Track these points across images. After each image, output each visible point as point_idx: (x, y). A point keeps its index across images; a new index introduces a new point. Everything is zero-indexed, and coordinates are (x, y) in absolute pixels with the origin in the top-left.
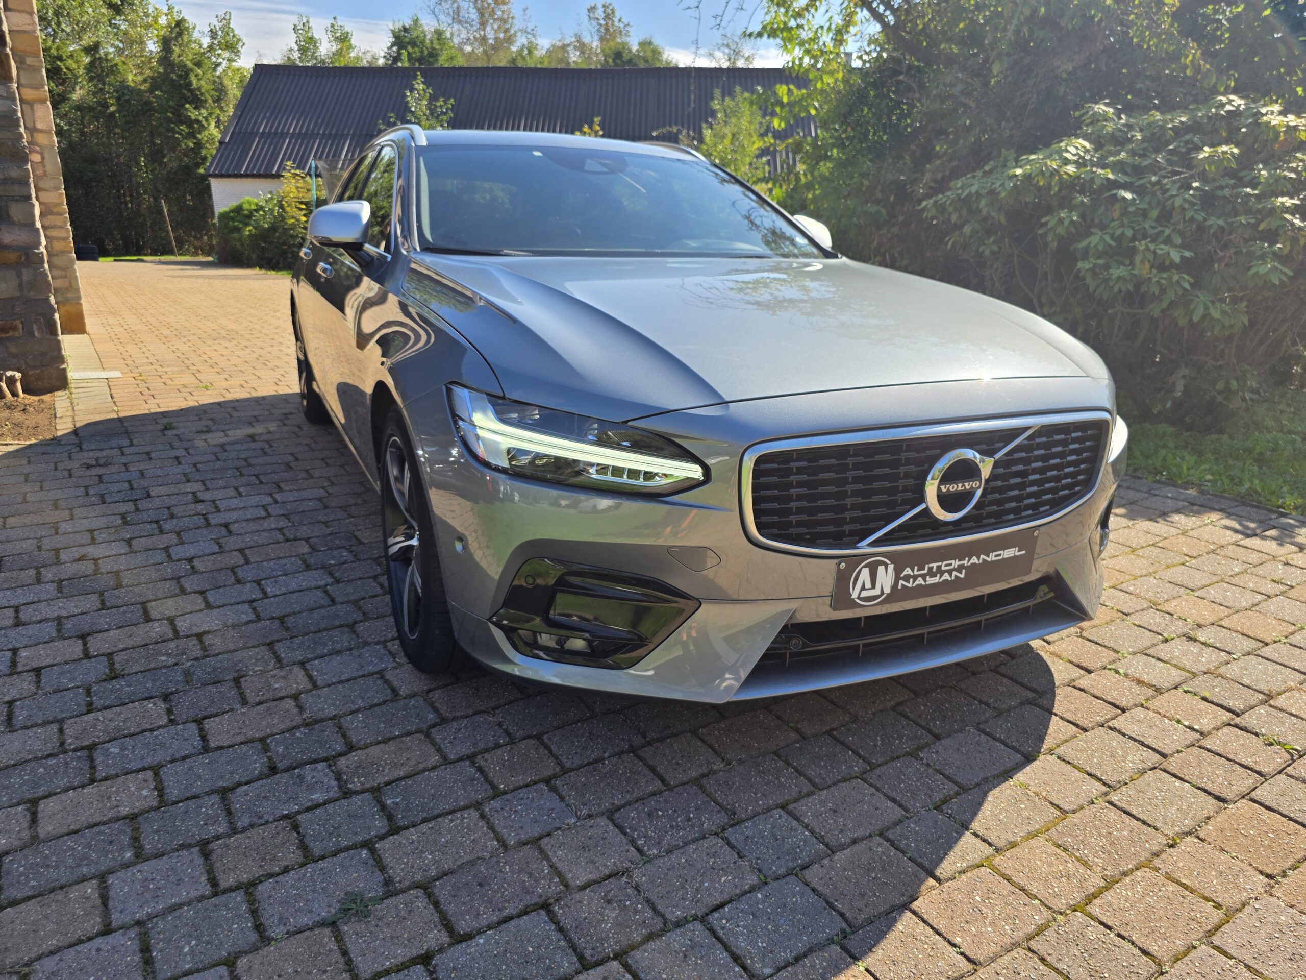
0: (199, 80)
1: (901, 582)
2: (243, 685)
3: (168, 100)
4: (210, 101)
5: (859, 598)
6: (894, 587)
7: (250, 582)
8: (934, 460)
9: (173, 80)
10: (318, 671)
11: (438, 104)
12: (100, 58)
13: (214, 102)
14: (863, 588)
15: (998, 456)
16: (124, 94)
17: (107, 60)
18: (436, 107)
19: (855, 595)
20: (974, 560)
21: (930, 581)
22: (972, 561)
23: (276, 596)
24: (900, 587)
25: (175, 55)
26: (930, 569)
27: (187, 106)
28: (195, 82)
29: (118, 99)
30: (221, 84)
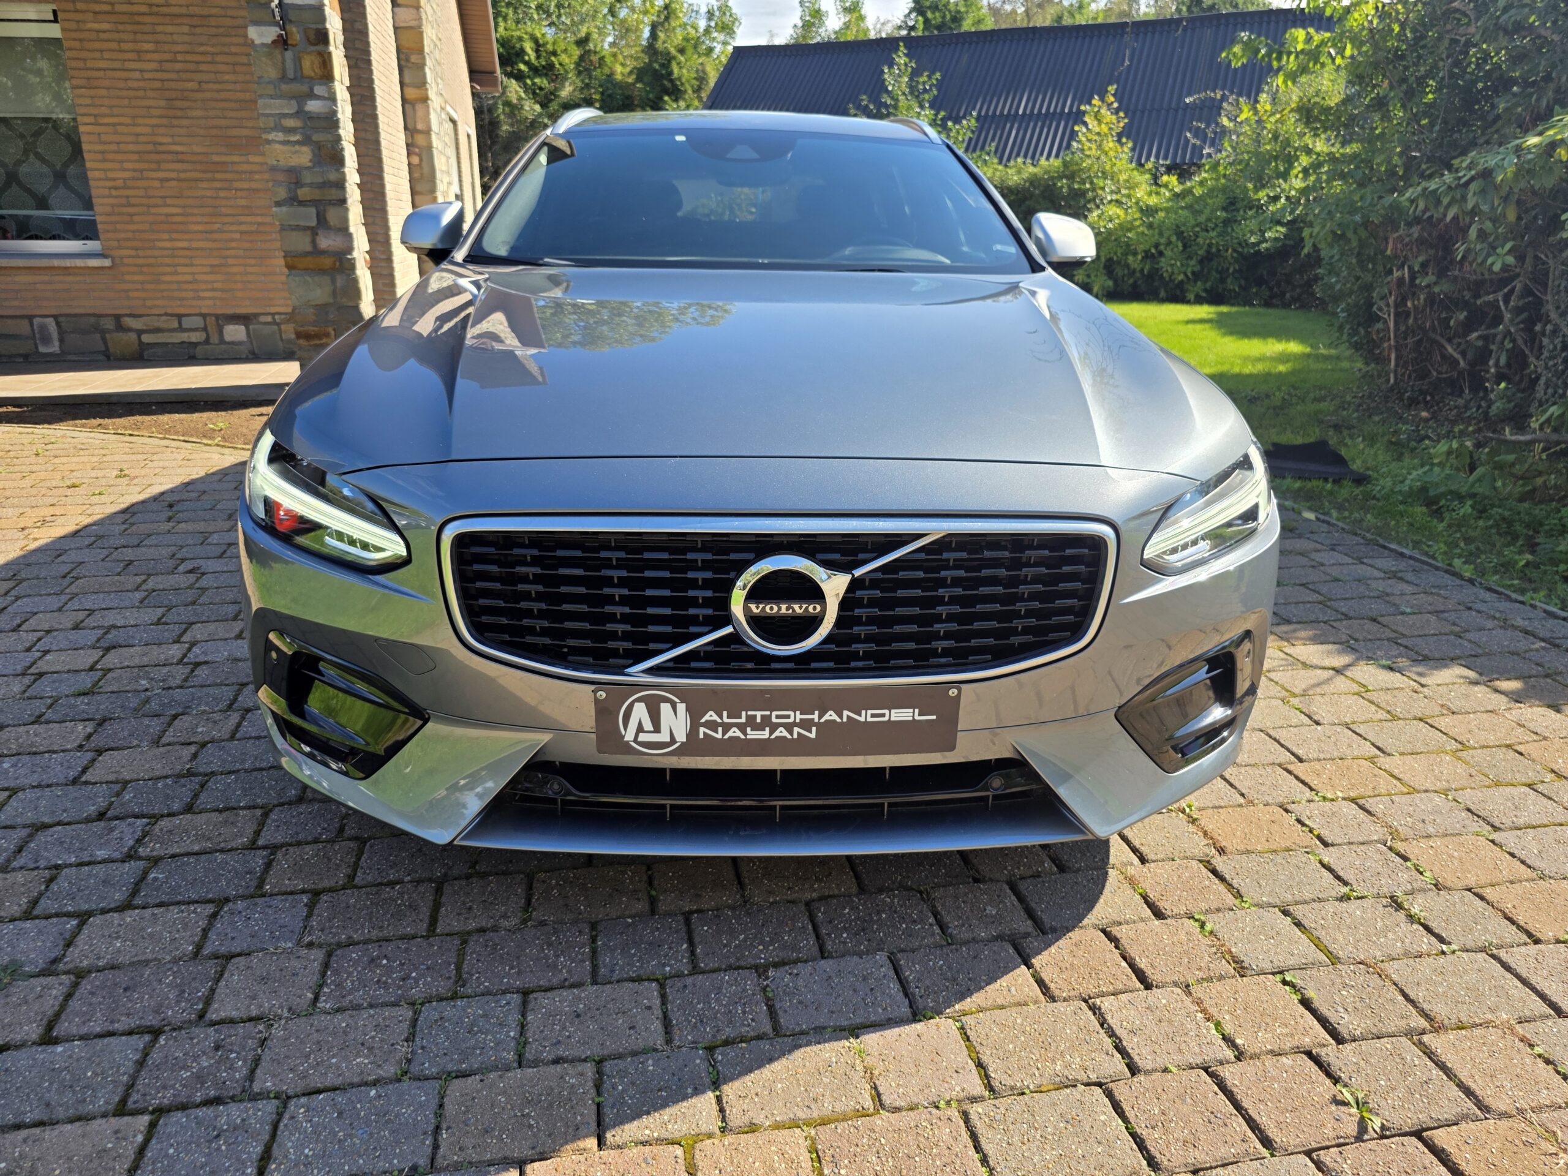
0: (681, 68)
1: (702, 730)
2: (176, 722)
3: (648, 92)
4: (690, 91)
5: (635, 740)
6: (692, 733)
8: (742, 567)
9: (656, 71)
11: (921, 80)
12: (589, 51)
13: (694, 92)
14: (640, 729)
15: (858, 573)
16: (608, 89)
17: (595, 52)
18: (918, 82)
19: (629, 736)
20: (831, 715)
21: (752, 734)
22: (826, 717)
24: (701, 736)
25: (660, 43)
26: (751, 720)
27: (666, 98)
28: (676, 71)
29: (602, 94)
30: (704, 72)
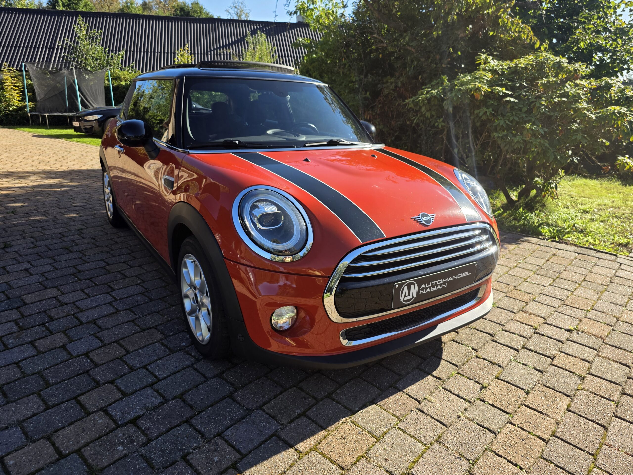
7: (140, 368)
10: (235, 441)
23: (165, 378)
